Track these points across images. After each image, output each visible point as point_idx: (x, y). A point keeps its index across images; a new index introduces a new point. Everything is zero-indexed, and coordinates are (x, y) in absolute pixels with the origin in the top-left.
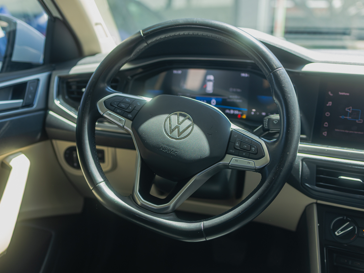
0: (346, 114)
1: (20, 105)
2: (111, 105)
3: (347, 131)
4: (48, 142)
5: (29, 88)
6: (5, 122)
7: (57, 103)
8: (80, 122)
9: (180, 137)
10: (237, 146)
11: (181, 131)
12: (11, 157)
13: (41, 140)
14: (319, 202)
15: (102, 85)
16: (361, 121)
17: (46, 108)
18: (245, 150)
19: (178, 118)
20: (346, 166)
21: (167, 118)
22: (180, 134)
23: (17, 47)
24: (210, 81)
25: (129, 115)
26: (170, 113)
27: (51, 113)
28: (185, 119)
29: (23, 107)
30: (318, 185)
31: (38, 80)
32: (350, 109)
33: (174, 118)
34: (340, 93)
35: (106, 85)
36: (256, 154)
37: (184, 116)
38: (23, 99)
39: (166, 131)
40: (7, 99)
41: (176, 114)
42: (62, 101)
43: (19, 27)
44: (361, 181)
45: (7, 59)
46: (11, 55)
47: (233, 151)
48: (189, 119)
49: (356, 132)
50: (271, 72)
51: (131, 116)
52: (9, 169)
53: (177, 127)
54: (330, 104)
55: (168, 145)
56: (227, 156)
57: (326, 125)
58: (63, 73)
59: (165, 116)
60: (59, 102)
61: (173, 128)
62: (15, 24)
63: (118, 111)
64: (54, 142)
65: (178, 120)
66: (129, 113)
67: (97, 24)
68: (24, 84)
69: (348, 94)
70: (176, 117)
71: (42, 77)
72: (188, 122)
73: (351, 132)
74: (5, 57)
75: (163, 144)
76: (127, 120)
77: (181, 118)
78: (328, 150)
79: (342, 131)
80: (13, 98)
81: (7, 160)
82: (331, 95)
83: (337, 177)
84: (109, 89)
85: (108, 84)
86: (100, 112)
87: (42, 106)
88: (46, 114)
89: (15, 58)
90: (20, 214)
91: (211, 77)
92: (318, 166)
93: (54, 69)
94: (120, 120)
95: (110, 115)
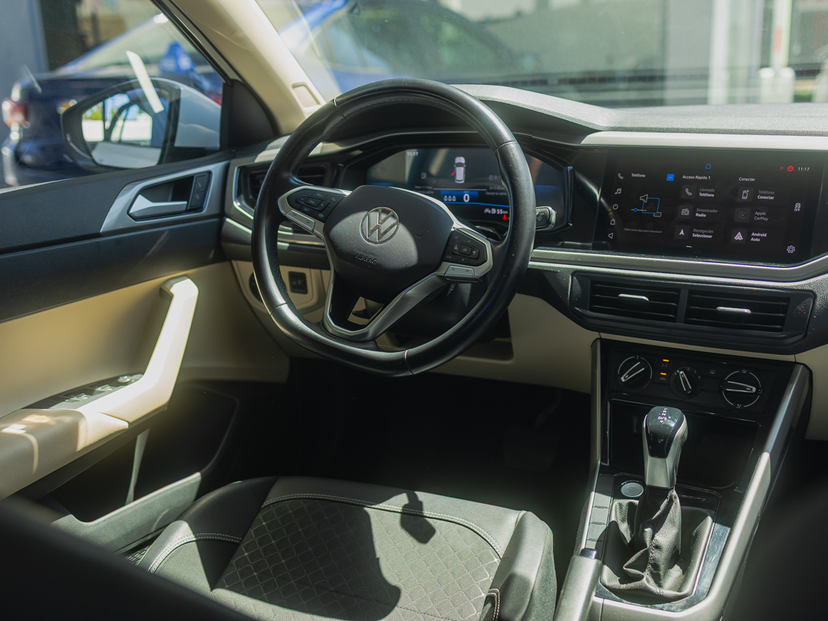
0: (639, 205)
1: (184, 208)
2: (297, 202)
3: (641, 231)
4: (227, 264)
5: (197, 185)
6: (162, 232)
7: (237, 205)
8: (256, 227)
9: (381, 240)
10: (456, 250)
11: (382, 231)
12: (172, 282)
13: (214, 261)
14: (605, 336)
15: (285, 175)
16: (659, 215)
17: (223, 212)
18: (464, 255)
19: (380, 215)
20: (628, 279)
21: (366, 216)
22: (380, 236)
23: (181, 125)
24: (460, 165)
25: (320, 215)
26: (369, 209)
27: (228, 220)
28: (388, 217)
29: (187, 211)
30: (592, 310)
31: (210, 173)
32: (645, 198)
33: (375, 216)
34: (633, 175)
35: (291, 174)
36: (477, 259)
37: (387, 212)
38: (187, 200)
39: (363, 233)
40: (166, 201)
41: (377, 211)
42: (244, 203)
43: (183, 96)
44: (647, 299)
45: (168, 144)
46: (173, 139)
47: (451, 257)
48: (393, 216)
49: (652, 231)
50: (497, 148)
51: (322, 216)
52: (171, 297)
53: (378, 227)
54: (619, 191)
55: (365, 252)
56: (444, 263)
57: (613, 222)
58: (245, 161)
59: (363, 214)
60: (239, 204)
61: (372, 228)
62: (179, 91)
63: (306, 210)
64: (234, 263)
65: (379, 218)
66: (321, 211)
67: (295, 86)
68: (190, 179)
69: (644, 176)
70: (377, 214)
71: (216, 168)
72: (391, 221)
73: (645, 231)
74: (165, 141)
75: (360, 250)
76: (317, 221)
77: (383, 216)
78: (607, 258)
79: (633, 230)
80: (173, 200)
81: (167, 286)
82: (622, 178)
83: (617, 295)
84: (295, 179)
85: (294, 173)
86: (282, 211)
87: (215, 211)
88: (222, 223)
89: (177, 144)
90: (182, 370)
91: (462, 160)
92: (593, 282)
93: (234, 157)
94: (308, 222)
95: (295, 215)
